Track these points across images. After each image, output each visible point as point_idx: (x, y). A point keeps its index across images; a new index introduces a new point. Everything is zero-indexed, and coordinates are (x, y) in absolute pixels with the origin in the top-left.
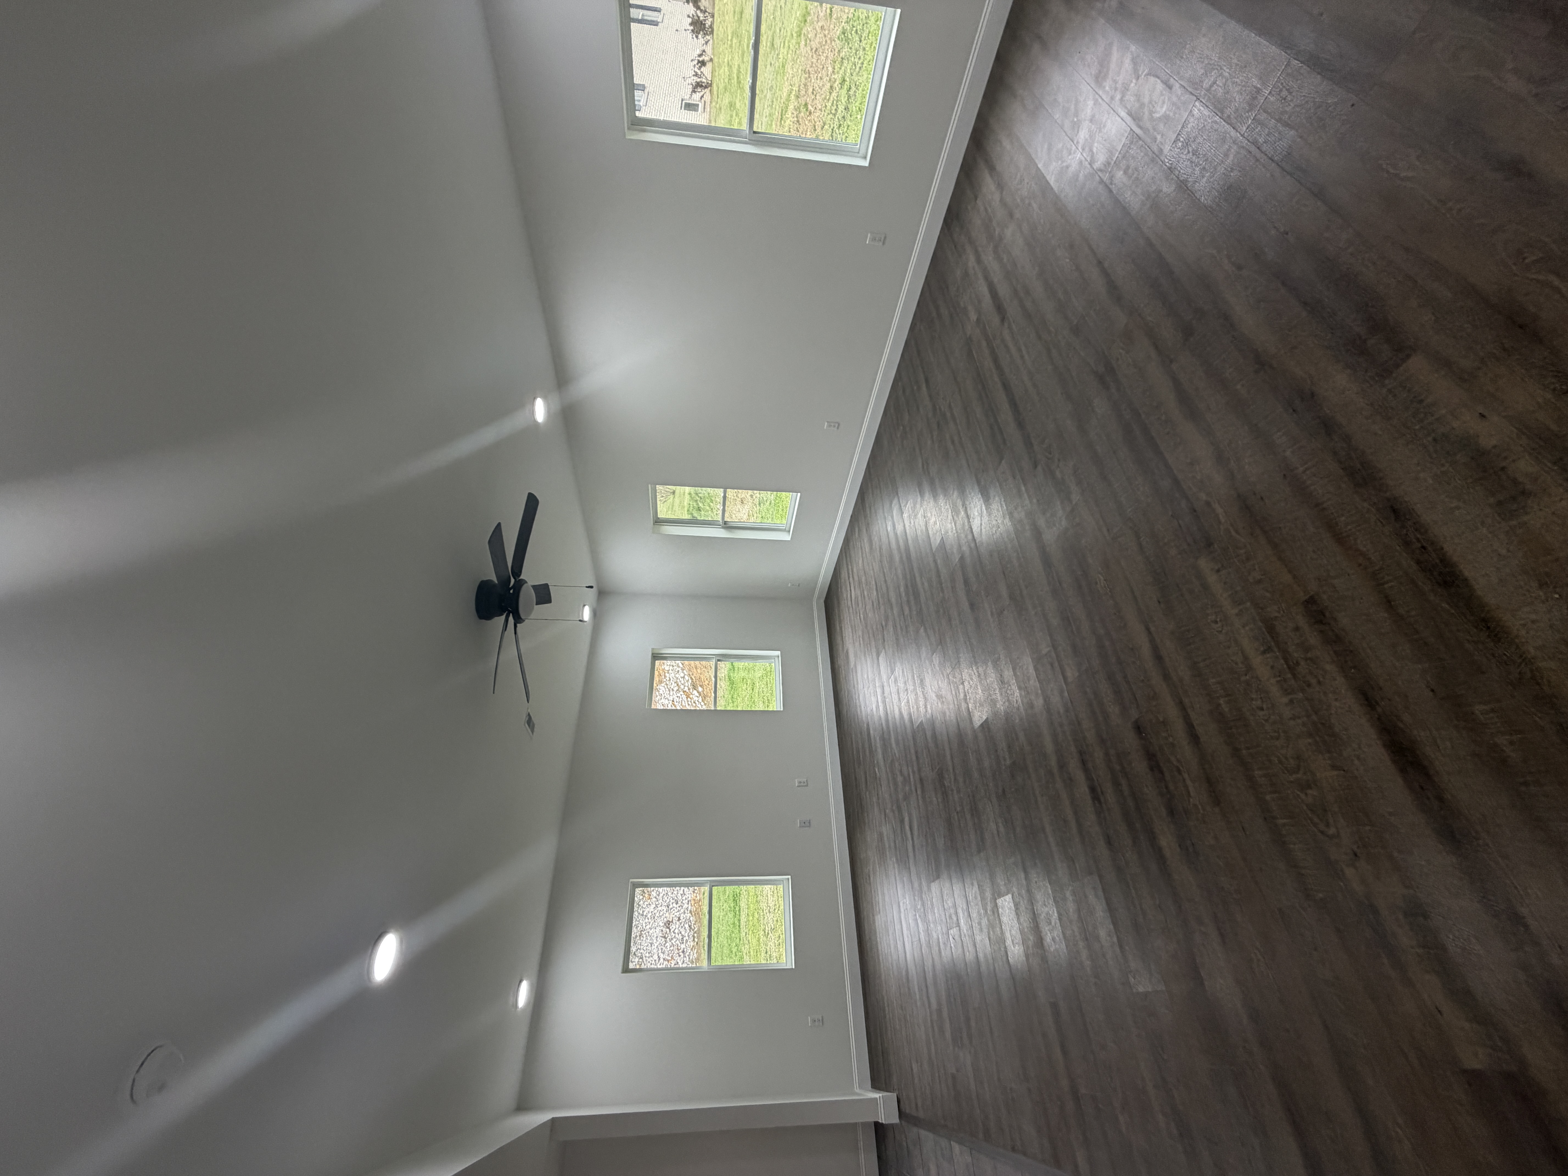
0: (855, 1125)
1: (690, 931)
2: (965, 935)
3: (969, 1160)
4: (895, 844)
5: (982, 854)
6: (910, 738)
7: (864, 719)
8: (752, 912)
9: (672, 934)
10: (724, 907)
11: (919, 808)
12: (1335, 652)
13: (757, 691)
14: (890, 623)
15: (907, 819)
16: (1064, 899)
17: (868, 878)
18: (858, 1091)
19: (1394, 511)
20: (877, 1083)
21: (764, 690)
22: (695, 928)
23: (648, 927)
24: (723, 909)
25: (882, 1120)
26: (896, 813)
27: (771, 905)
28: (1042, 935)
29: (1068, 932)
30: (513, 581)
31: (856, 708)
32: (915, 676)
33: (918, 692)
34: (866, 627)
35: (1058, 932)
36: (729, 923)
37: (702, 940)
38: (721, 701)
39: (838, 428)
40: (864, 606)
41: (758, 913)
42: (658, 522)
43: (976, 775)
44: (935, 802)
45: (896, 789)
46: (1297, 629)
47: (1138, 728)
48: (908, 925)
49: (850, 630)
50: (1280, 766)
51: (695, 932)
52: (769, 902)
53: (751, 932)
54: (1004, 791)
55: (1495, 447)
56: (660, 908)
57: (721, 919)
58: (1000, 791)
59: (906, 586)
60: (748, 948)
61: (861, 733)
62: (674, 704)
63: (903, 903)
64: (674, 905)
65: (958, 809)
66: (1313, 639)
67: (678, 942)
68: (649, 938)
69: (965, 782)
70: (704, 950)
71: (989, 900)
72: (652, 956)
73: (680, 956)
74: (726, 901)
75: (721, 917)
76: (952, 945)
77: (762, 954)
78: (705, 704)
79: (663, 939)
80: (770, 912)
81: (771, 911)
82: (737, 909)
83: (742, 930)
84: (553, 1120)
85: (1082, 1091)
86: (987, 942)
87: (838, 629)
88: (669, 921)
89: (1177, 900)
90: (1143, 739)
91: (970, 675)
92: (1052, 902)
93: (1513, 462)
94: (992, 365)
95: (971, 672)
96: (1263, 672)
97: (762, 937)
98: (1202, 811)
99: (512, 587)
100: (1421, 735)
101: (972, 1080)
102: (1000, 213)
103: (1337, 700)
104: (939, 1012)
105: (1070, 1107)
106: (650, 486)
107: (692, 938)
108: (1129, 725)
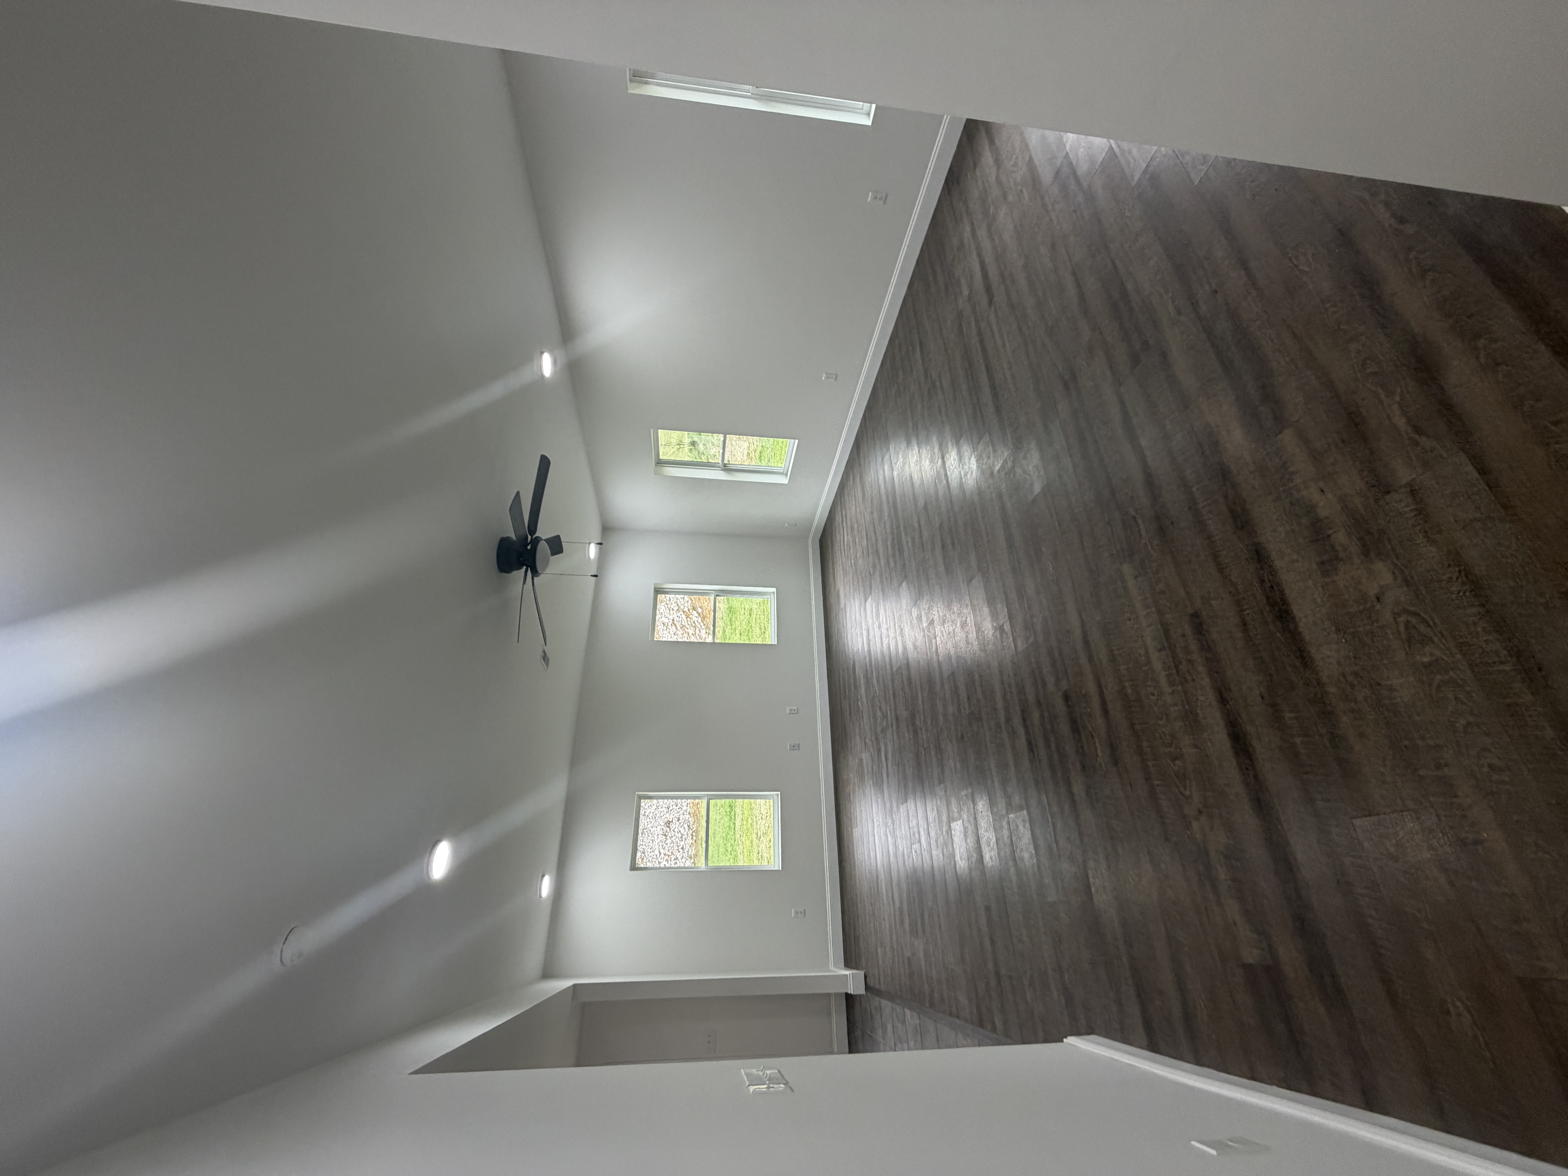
0: (828, 995)
1: (689, 830)
2: (924, 849)
3: (917, 1021)
4: (872, 769)
5: (942, 785)
6: (889, 677)
7: (851, 657)
8: (746, 818)
9: (672, 832)
10: (720, 811)
11: (894, 742)
12: (1206, 658)
13: (754, 618)
14: (877, 573)
15: (883, 749)
16: (1002, 827)
17: (848, 796)
18: (832, 968)
19: (1257, 552)
20: (849, 963)
21: (761, 616)
22: (693, 828)
23: (649, 826)
24: (720, 813)
25: (851, 991)
26: (875, 743)
27: (763, 813)
28: (983, 854)
29: (1002, 853)
30: (529, 537)
31: (845, 646)
32: (897, 625)
33: (898, 639)
34: (856, 573)
35: (994, 853)
36: (726, 826)
37: (700, 838)
38: (720, 623)
39: (835, 379)
40: (855, 552)
41: (751, 819)
42: (660, 463)
43: (941, 718)
44: (907, 738)
45: (875, 722)
46: (1183, 635)
47: (1066, 697)
48: (880, 838)
49: (842, 573)
50: (1160, 740)
51: (694, 832)
52: (762, 810)
53: (745, 835)
54: (962, 736)
55: (1327, 518)
56: (661, 810)
57: (717, 822)
58: (960, 734)
59: (893, 539)
60: (742, 847)
61: (848, 669)
62: (674, 623)
63: (877, 820)
64: (674, 807)
65: (925, 746)
66: (1194, 646)
67: (677, 840)
68: (650, 835)
69: (932, 723)
70: (702, 847)
71: (945, 823)
72: (653, 852)
73: (679, 852)
74: (722, 806)
75: (718, 820)
76: (914, 857)
77: (754, 854)
78: (704, 625)
79: (664, 837)
80: (762, 819)
81: (763, 817)
82: (733, 814)
83: (737, 833)
84: (575, 985)
85: (1003, 971)
86: (941, 855)
87: (831, 571)
88: (670, 821)
89: (1081, 834)
90: (1068, 706)
91: (942, 632)
92: (992, 829)
93: (1335, 532)
94: (978, 345)
95: (943, 629)
96: (1158, 666)
97: (755, 839)
98: (1104, 769)
99: (530, 543)
100: (1250, 729)
101: (923, 963)
102: (995, 192)
103: (1202, 695)
104: (901, 909)
105: (993, 983)
106: (652, 430)
107: (691, 837)
108: (1060, 694)
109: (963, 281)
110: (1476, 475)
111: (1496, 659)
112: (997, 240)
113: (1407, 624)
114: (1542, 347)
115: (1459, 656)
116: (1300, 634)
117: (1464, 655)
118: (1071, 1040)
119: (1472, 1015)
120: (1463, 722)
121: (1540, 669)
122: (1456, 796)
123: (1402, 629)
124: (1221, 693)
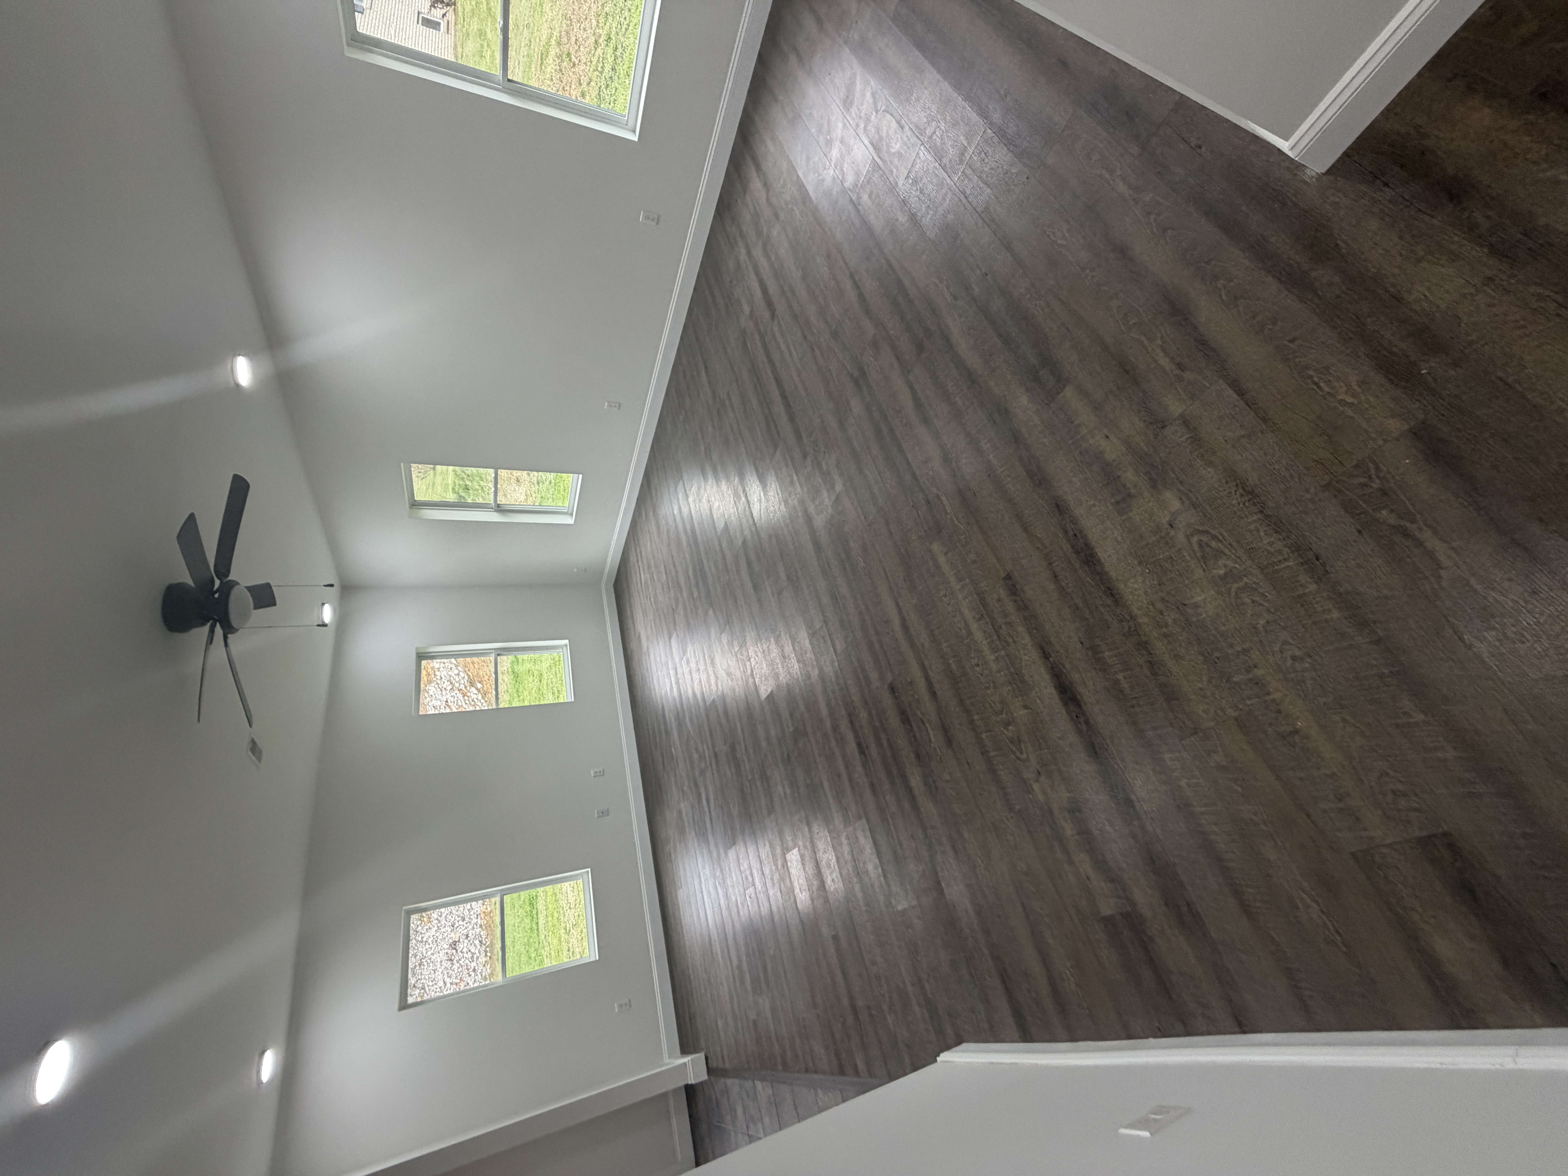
0: (664, 1096)
1: (481, 946)
2: (760, 892)
3: (770, 1092)
4: (694, 819)
5: (772, 816)
6: (704, 715)
8: (551, 913)
9: (460, 954)
10: (519, 913)
11: (715, 781)
12: (1024, 617)
13: (545, 683)
14: (680, 606)
15: (703, 794)
16: (841, 844)
17: (669, 856)
18: (667, 1060)
19: (1058, 506)
20: (686, 1048)
21: (553, 680)
22: (485, 942)
23: (429, 953)
24: (518, 916)
25: (692, 1081)
26: (694, 789)
27: (571, 901)
28: (824, 878)
29: (844, 872)
30: (217, 582)
31: (651, 691)
32: (706, 656)
33: (709, 671)
34: (657, 610)
35: (835, 875)
36: (526, 930)
37: (496, 953)
38: (505, 698)
39: (619, 408)
40: (654, 590)
41: (557, 912)
42: (415, 505)
43: (764, 744)
44: (729, 774)
45: (692, 767)
46: (999, 600)
47: (892, 689)
48: (709, 893)
49: (641, 614)
50: (991, 710)
51: (487, 947)
52: (569, 898)
53: (551, 933)
54: (788, 757)
55: (1114, 461)
56: (443, 930)
57: (516, 927)
58: (786, 755)
59: (694, 569)
60: (548, 950)
62: (448, 705)
63: (704, 873)
64: (461, 923)
65: (750, 777)
66: (1010, 607)
67: (467, 961)
68: (431, 964)
69: (754, 751)
70: (498, 963)
71: (779, 856)
72: (436, 984)
73: (470, 975)
75: (516, 924)
76: (749, 904)
77: (564, 953)
78: (486, 701)
79: (449, 963)
80: (570, 908)
82: (534, 912)
83: (541, 933)
85: (860, 1003)
86: (779, 894)
87: (629, 613)
88: (456, 942)
89: (924, 830)
90: (896, 698)
91: (756, 652)
92: (830, 849)
93: (1124, 472)
94: (764, 358)
95: (756, 648)
96: (979, 635)
97: (563, 935)
98: (939, 753)
99: (217, 591)
100: (1076, 677)
101: (770, 1021)
102: (767, 212)
103: (1025, 654)
104: (739, 967)
105: (850, 1020)
106: (402, 464)
107: (484, 954)
108: (886, 686)
109: (743, 301)
110: (1235, 396)
111: (1280, 558)
112: (773, 257)
113: (1200, 542)
114: (1270, 279)
115: (1249, 562)
116: (1106, 573)
117: (1253, 560)
118: (944, 1057)
119: (1318, 904)
120: (1262, 622)
121: (1318, 559)
122: (1269, 694)
123: (1196, 548)
124: (1042, 648)
